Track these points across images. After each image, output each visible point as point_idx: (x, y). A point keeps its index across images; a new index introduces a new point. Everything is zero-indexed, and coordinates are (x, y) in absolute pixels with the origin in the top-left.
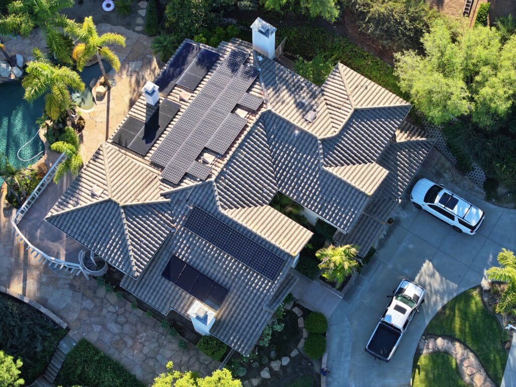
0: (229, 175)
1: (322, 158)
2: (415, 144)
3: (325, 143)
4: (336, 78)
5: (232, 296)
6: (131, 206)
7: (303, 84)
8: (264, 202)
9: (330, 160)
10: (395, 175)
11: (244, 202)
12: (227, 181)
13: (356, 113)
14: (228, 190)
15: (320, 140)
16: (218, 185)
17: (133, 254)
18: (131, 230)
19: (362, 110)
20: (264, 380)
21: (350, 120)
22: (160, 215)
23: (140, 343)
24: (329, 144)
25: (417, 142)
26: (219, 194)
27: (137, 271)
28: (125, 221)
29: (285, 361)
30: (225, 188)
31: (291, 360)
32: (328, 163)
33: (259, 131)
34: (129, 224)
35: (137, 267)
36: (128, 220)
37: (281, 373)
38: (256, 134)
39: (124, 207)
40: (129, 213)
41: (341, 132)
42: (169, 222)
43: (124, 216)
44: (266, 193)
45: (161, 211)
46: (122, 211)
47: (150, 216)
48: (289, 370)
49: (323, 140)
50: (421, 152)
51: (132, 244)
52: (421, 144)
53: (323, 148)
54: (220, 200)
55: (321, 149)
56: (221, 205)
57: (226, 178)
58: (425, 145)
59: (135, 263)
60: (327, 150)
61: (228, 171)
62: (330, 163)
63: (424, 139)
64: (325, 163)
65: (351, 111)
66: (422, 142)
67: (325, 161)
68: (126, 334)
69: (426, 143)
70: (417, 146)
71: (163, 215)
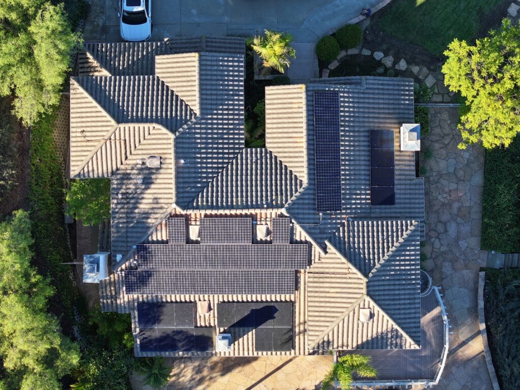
0: (267, 200)
1: (191, 122)
2: (100, 59)
3: (174, 129)
4: (90, 169)
5: (372, 125)
6: (360, 270)
7: (120, 196)
8: (266, 152)
9: (186, 115)
10: (145, 58)
11: (281, 169)
12: (274, 197)
13: (120, 121)
14: (281, 190)
15: (175, 134)
16: (284, 202)
17: (400, 238)
18: (381, 255)
19: (113, 116)
20: (408, 63)
21: (132, 121)
22: (346, 239)
23: (450, 196)
24: (171, 124)
25: (96, 58)
26: (291, 195)
27: (411, 224)
28: (378, 266)
29: (379, 55)
30: (282, 194)
31: (374, 52)
32: (191, 115)
33: (202, 201)
34: (376, 261)
35: (409, 227)
36: (374, 265)
37: (392, 52)
38: (207, 201)
39: (366, 275)
40: (367, 267)
41: (152, 121)
42: (346, 228)
43: (374, 271)
44: (256, 156)
45: (342, 242)
46: (370, 275)
47: (355, 248)
48: (384, 47)
49: (173, 131)
50: (104, 49)
51: (393, 246)
52: (95, 54)
53: (181, 127)
54: (296, 191)
55: (183, 128)
56: (300, 187)
57: (272, 200)
58: (93, 50)
59: (406, 231)
60: (179, 123)
61: (264, 203)
62: (188, 113)
63: (89, 55)
64: (193, 117)
65: (122, 126)
66: (92, 54)
67: (191, 118)
68: (451, 214)
70: (100, 56)
71: (344, 237)
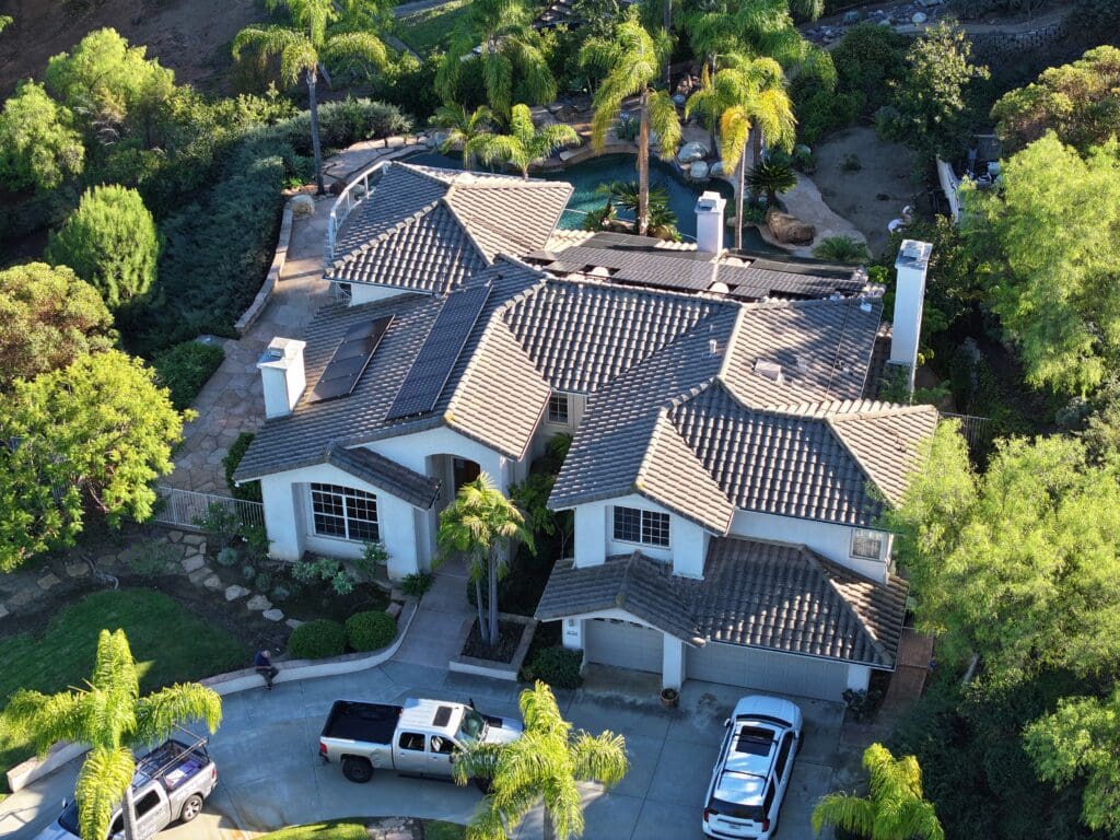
0: (575, 300)
1: (681, 399)
3: (717, 394)
6: (450, 214)
8: (553, 380)
9: (687, 418)
11: (535, 348)
12: (562, 301)
13: (820, 426)
14: (544, 312)
15: (716, 378)
16: (546, 290)
17: (365, 253)
18: (407, 232)
20: (221, 594)
21: (796, 420)
22: (456, 263)
24: (720, 402)
26: (529, 299)
27: (337, 271)
28: (418, 215)
29: (274, 615)
30: (546, 305)
32: (678, 415)
33: (692, 313)
34: (417, 224)
35: (343, 267)
36: (423, 219)
38: (683, 312)
39: (443, 205)
40: (436, 217)
41: (758, 414)
42: (451, 281)
43: (428, 209)
44: (574, 375)
45: (464, 261)
46: (435, 203)
47: (447, 248)
50: (840, 644)
51: (381, 243)
52: (859, 635)
53: (703, 392)
54: (519, 306)
55: (700, 388)
56: (508, 311)
57: (566, 297)
58: (863, 646)
59: (350, 262)
60: (705, 402)
61: (581, 294)
62: (682, 421)
64: (675, 411)
66: (866, 635)
67: (680, 407)
69: (867, 647)
70: (850, 630)
71: (459, 268)
